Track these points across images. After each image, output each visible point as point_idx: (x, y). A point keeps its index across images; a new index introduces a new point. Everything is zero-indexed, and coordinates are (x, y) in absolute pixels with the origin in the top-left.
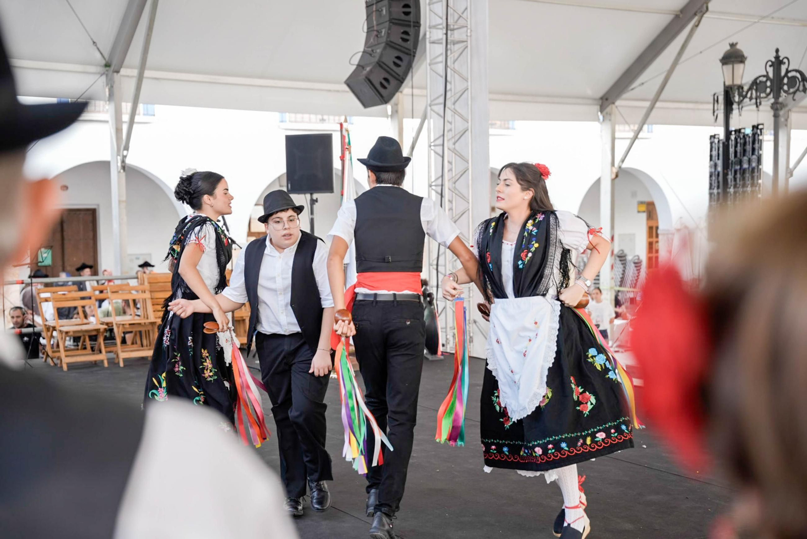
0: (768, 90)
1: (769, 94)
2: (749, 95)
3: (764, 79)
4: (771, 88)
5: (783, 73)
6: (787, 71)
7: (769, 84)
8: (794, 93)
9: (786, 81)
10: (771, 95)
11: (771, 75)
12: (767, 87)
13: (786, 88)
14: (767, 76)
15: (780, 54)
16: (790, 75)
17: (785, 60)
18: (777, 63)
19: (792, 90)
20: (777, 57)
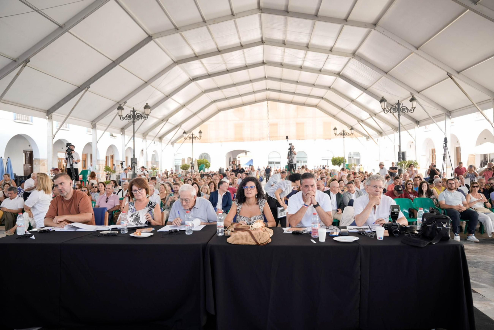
0: (131, 118)
1: (131, 119)
2: (125, 118)
3: (130, 115)
4: (132, 117)
5: (135, 114)
6: (137, 114)
7: (131, 116)
8: (139, 119)
9: (136, 116)
10: (132, 119)
11: (132, 114)
12: (131, 117)
13: (136, 118)
14: (131, 114)
15: (134, 109)
16: (137, 115)
17: (136, 111)
18: (134, 111)
19: (138, 119)
20: (134, 110)
